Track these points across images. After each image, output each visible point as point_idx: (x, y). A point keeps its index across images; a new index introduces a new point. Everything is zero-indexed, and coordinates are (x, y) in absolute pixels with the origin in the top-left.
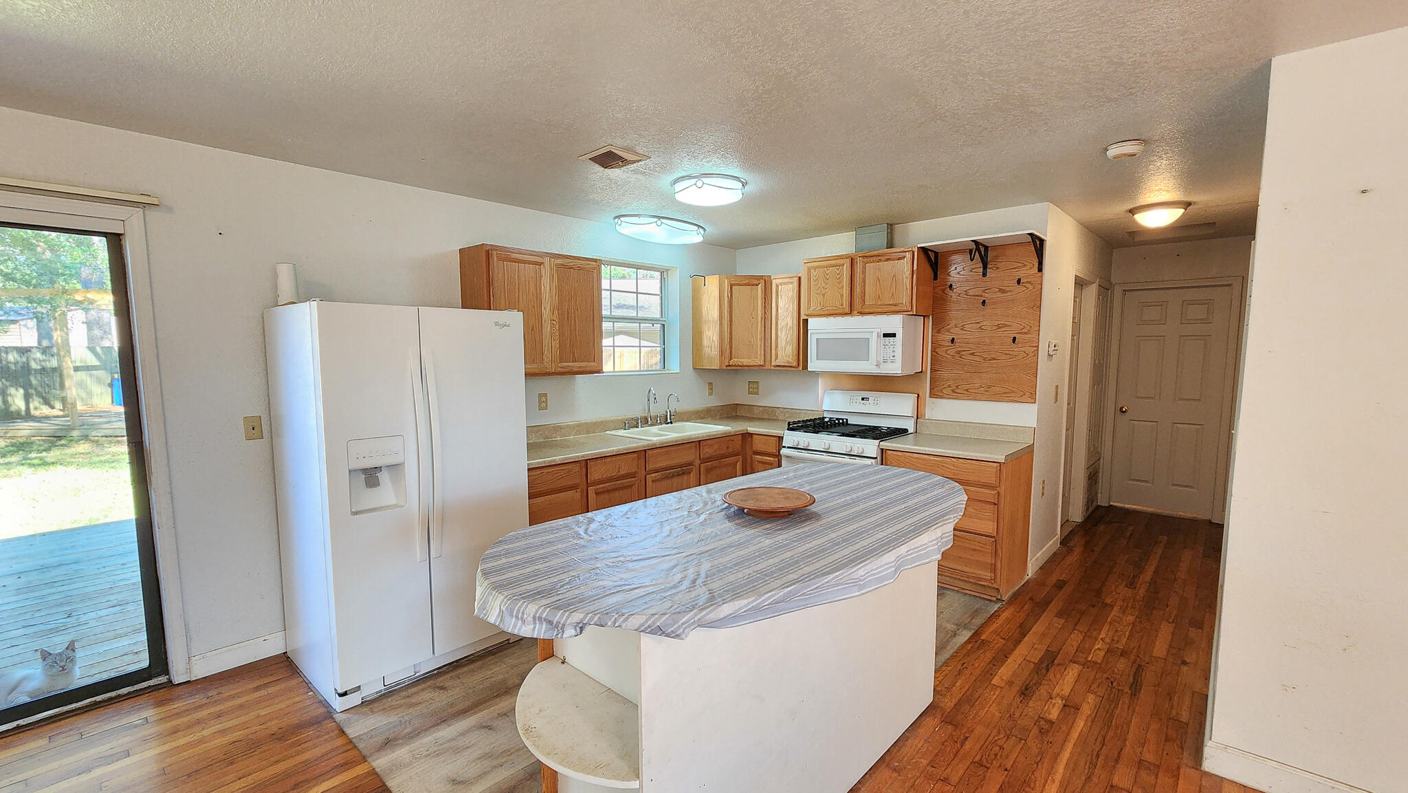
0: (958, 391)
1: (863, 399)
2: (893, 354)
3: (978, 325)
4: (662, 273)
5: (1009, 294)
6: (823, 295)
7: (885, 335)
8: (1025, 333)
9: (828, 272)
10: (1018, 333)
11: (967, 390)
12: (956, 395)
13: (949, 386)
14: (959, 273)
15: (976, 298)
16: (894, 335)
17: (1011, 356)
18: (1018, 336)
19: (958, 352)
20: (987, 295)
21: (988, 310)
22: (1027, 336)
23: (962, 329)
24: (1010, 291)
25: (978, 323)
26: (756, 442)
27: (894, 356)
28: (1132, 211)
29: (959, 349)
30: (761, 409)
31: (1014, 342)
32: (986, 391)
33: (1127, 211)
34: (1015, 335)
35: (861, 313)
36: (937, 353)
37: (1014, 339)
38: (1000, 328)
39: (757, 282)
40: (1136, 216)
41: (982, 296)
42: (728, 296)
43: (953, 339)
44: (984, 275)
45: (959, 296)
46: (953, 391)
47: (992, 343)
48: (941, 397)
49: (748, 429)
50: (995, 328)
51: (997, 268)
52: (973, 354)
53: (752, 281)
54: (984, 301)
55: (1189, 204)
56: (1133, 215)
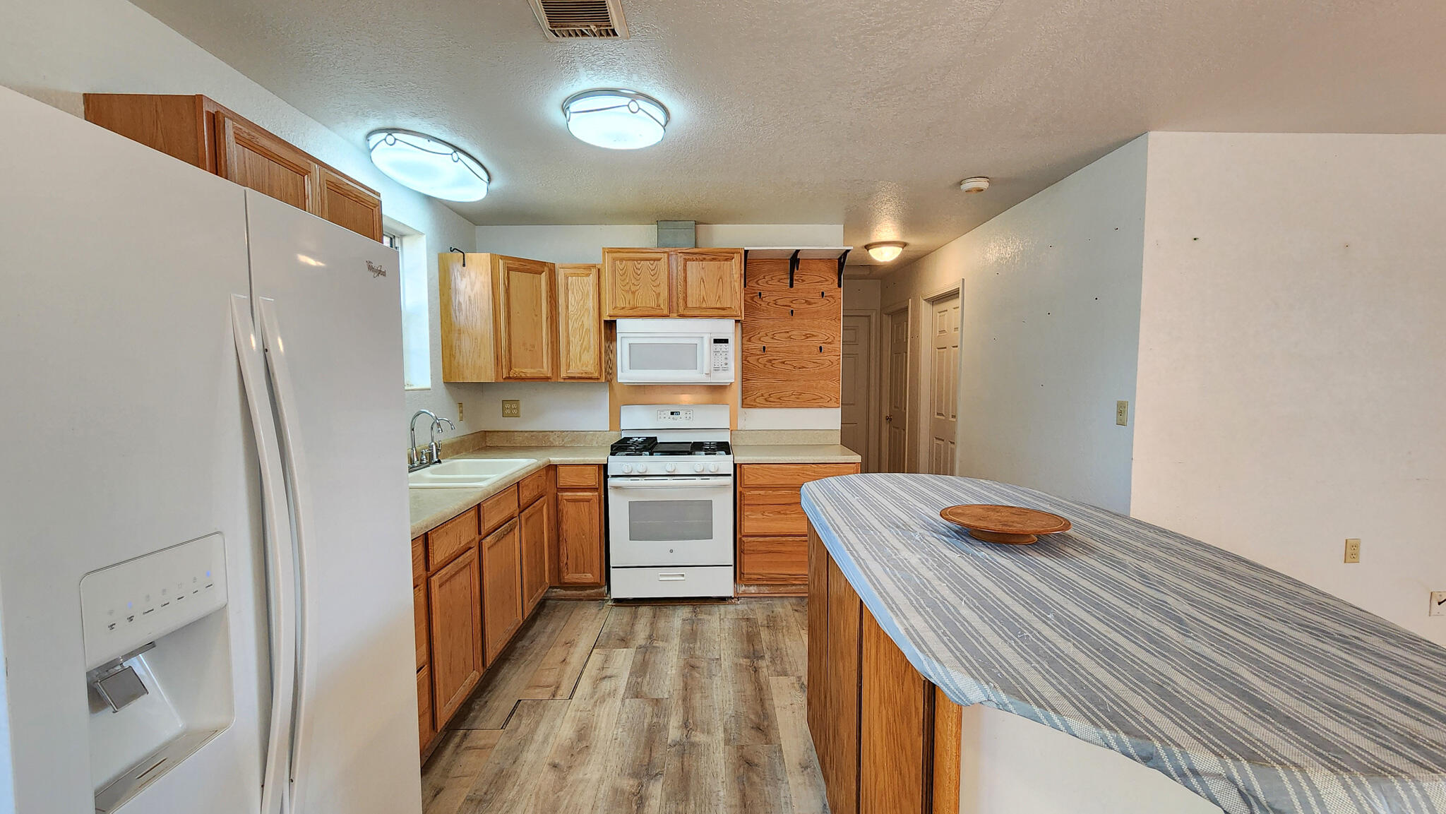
0: (771, 399)
1: (672, 413)
2: (726, 361)
3: (788, 335)
4: (391, 239)
5: (814, 306)
6: (633, 293)
7: (716, 341)
8: (830, 343)
9: (639, 266)
10: (824, 343)
11: (779, 398)
12: (769, 403)
13: (762, 396)
14: (767, 282)
15: (785, 308)
16: (726, 341)
17: (818, 365)
18: (823, 345)
19: (770, 361)
20: (794, 306)
21: (796, 321)
22: (832, 346)
23: (772, 338)
24: (815, 303)
25: (788, 332)
26: (563, 475)
27: (726, 364)
28: (867, 247)
29: (770, 358)
30: (526, 434)
31: (821, 351)
32: (798, 398)
33: (862, 247)
34: (821, 345)
35: (682, 316)
36: (748, 362)
37: (821, 348)
38: (807, 338)
39: (540, 269)
40: (870, 251)
41: (790, 306)
42: (504, 284)
43: (764, 348)
44: (791, 286)
45: (768, 304)
46: (765, 399)
47: (801, 353)
48: (755, 407)
49: (551, 459)
50: (804, 337)
51: (803, 281)
52: (783, 363)
53: (534, 267)
54: (792, 311)
55: (905, 245)
56: (868, 250)
